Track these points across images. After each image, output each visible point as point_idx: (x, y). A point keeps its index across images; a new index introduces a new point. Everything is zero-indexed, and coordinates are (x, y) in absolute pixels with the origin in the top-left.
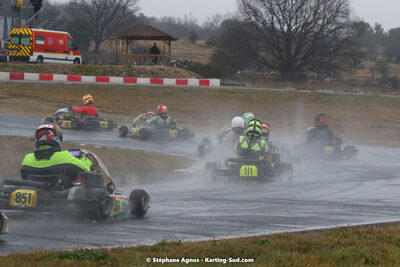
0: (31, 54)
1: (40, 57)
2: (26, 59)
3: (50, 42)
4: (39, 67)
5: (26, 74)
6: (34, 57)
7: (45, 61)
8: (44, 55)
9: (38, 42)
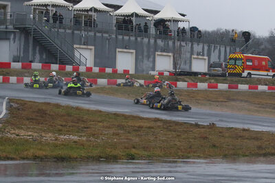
0: (243, 72)
1: (249, 74)
2: (239, 75)
3: (256, 63)
4: (249, 80)
5: (239, 85)
6: (245, 74)
7: (252, 76)
8: (252, 72)
9: (248, 63)
